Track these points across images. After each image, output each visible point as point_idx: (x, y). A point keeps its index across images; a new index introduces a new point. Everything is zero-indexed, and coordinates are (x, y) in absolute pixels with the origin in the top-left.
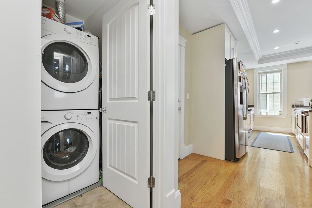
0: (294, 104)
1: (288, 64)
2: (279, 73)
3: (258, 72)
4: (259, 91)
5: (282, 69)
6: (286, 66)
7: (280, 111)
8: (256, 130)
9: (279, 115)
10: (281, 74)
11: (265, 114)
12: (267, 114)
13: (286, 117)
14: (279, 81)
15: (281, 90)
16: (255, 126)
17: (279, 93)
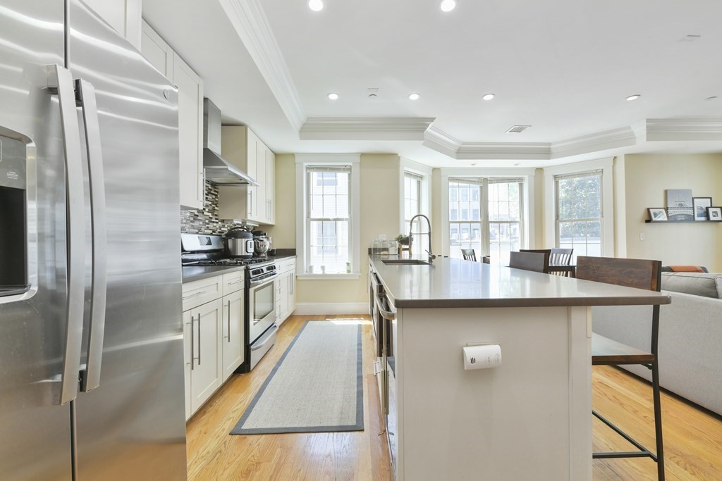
0: (372, 247)
1: (363, 155)
2: (347, 174)
3: (306, 164)
4: (309, 213)
5: (351, 164)
6: (358, 159)
7: (348, 264)
8: (301, 316)
9: (346, 273)
10: (350, 175)
11: (320, 272)
12: (324, 272)
13: (360, 276)
14: (347, 193)
15: (350, 213)
16: (299, 304)
17: (346, 219)
